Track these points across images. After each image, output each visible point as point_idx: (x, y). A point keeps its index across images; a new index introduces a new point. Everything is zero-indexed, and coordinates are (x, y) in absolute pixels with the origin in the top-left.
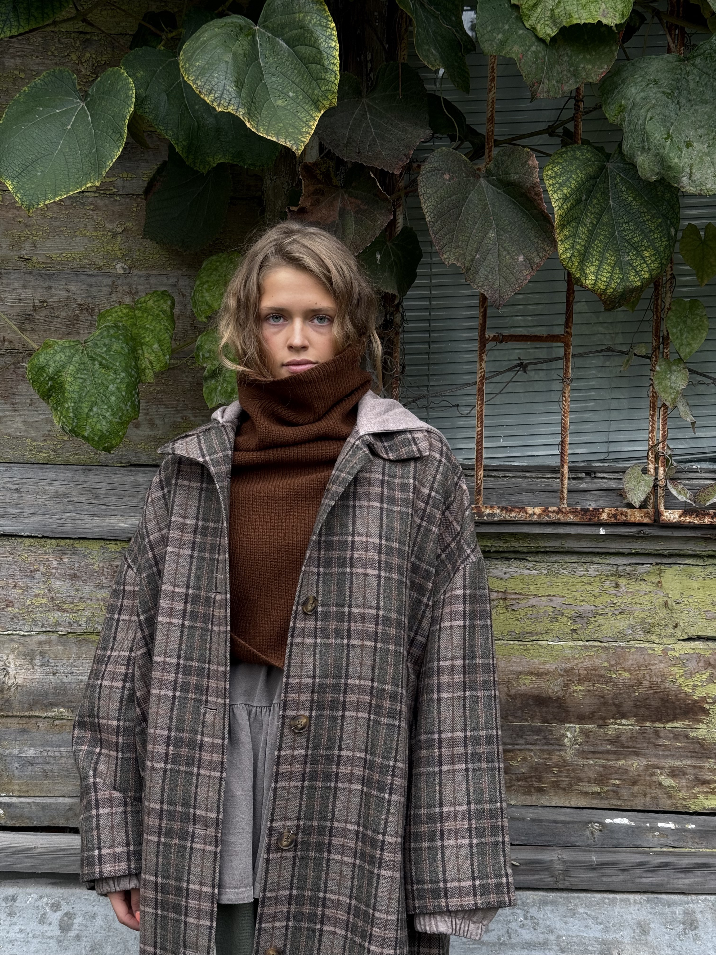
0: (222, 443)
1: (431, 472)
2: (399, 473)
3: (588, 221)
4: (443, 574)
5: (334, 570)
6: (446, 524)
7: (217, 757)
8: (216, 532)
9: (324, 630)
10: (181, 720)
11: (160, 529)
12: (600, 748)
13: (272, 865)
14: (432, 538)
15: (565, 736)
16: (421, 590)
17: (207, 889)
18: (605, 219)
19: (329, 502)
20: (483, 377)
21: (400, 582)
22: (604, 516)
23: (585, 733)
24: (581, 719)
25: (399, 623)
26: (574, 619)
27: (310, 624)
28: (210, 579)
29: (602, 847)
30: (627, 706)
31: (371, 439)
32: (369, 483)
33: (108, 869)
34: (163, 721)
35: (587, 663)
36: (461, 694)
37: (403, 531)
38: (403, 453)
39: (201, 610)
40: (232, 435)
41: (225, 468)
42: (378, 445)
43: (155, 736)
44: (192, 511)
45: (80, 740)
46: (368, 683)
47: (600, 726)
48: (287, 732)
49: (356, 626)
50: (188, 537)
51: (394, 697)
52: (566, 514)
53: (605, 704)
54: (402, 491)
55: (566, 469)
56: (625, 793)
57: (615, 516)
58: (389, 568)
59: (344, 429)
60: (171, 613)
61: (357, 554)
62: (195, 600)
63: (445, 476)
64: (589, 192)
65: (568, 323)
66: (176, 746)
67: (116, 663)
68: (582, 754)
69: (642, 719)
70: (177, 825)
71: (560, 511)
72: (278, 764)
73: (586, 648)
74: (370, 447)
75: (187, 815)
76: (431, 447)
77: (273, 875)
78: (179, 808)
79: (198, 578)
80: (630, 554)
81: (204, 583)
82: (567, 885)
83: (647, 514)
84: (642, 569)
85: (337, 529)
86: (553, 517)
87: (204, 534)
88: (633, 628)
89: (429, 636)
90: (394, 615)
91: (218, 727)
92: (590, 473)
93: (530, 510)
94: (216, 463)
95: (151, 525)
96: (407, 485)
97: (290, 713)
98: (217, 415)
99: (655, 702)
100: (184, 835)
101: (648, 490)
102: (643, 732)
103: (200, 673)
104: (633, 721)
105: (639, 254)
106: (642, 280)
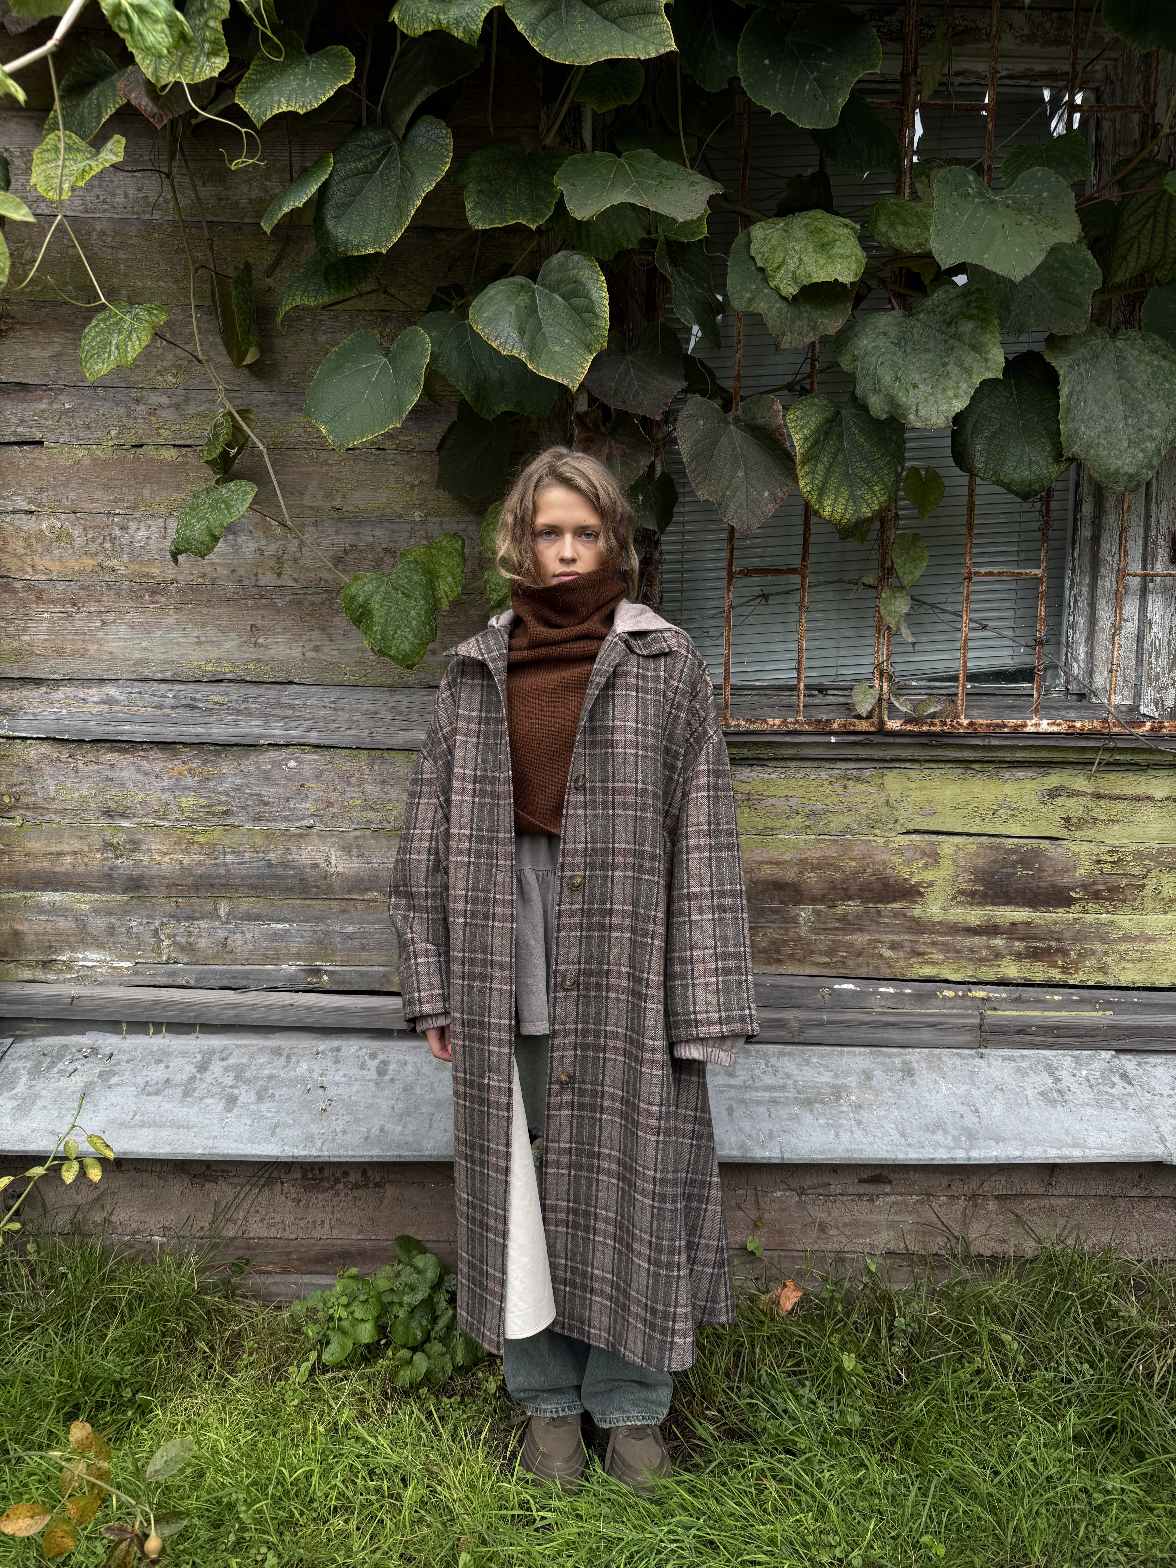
0: (498, 643)
1: (679, 667)
2: (651, 667)
3: (825, 460)
4: (691, 755)
5: (598, 751)
6: (693, 712)
7: (508, 911)
8: (497, 721)
9: (593, 802)
10: (476, 882)
11: (451, 724)
12: (830, 926)
13: (559, 1002)
14: (681, 723)
15: (799, 915)
16: (672, 768)
17: (505, 1022)
18: (840, 458)
19: (593, 692)
20: (730, 606)
21: (656, 760)
22: (835, 726)
23: (817, 913)
24: (813, 901)
25: (655, 794)
26: (807, 816)
27: (581, 798)
28: (494, 761)
29: (831, 1008)
30: (854, 889)
31: (627, 637)
32: (626, 675)
33: (427, 1008)
34: (461, 883)
35: (818, 854)
36: (707, 854)
37: (656, 717)
38: (655, 649)
39: (489, 788)
40: (506, 637)
41: (502, 664)
42: (633, 642)
43: (455, 896)
44: (476, 705)
45: (397, 906)
46: (631, 846)
47: (830, 907)
48: (565, 889)
49: (619, 798)
50: (474, 727)
51: (653, 857)
52: (802, 724)
53: (835, 888)
54: (654, 682)
55: (802, 686)
56: (851, 963)
57: (845, 726)
58: (645, 748)
59: (603, 630)
60: (463, 791)
61: (617, 736)
62: (483, 780)
63: (692, 670)
64: (827, 434)
65: (805, 556)
66: (473, 903)
67: (420, 839)
68: (814, 930)
69: (866, 901)
70: (478, 970)
71: (797, 722)
72: (559, 917)
73: (818, 840)
74: (626, 642)
75: (485, 960)
76: (679, 645)
77: (560, 1011)
78: (479, 956)
79: (484, 761)
80: (858, 760)
81: (489, 766)
82: (802, 1039)
83: (872, 724)
84: (867, 773)
85: (599, 716)
86: (791, 727)
87: (488, 724)
88: (859, 824)
89: (681, 809)
90: (651, 788)
91: (507, 886)
92: (822, 690)
93: (771, 721)
94: (494, 660)
95: (444, 721)
96: (659, 677)
97: (568, 874)
98: (493, 621)
99: (877, 887)
100: (484, 978)
101: (874, 701)
102: (867, 912)
103: (490, 840)
104: (858, 902)
105: (870, 488)
106: (873, 512)
